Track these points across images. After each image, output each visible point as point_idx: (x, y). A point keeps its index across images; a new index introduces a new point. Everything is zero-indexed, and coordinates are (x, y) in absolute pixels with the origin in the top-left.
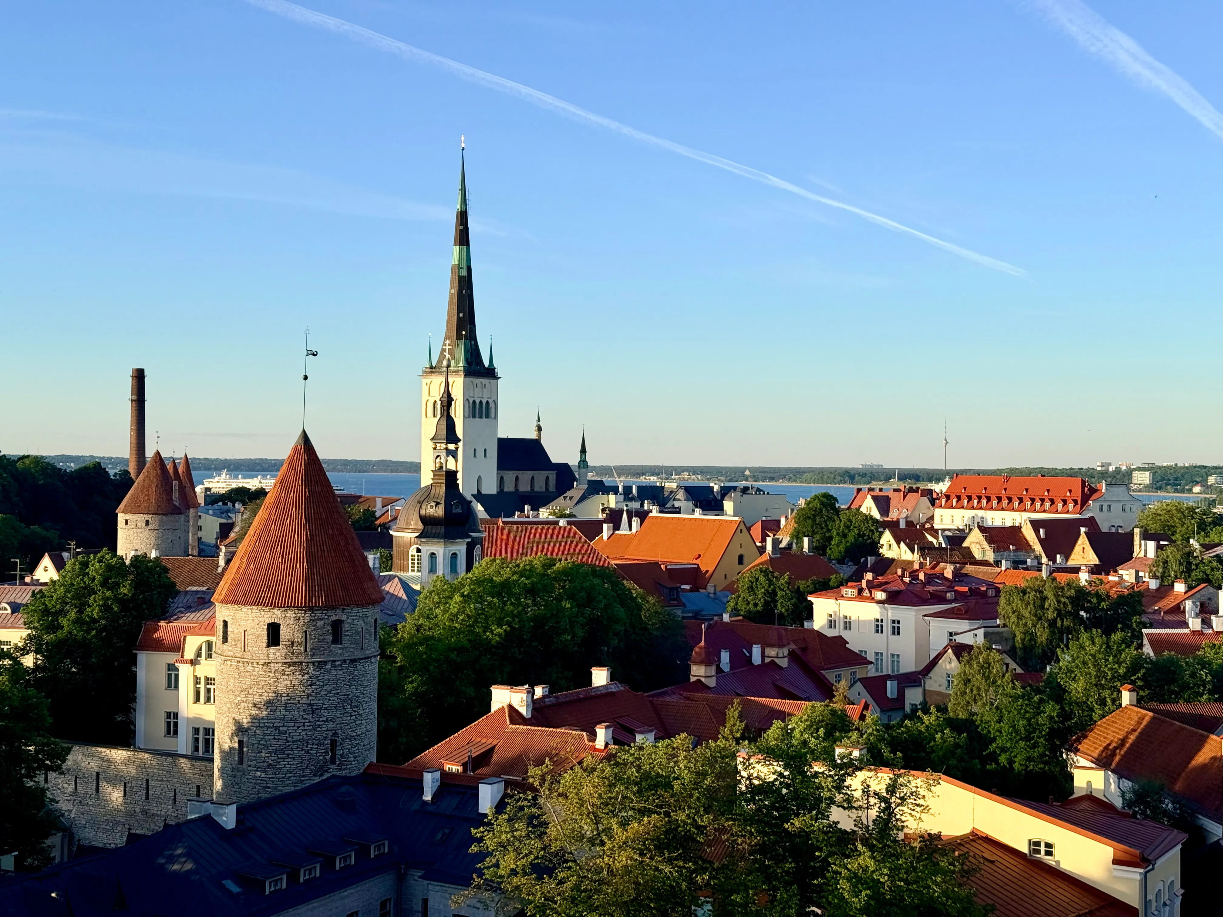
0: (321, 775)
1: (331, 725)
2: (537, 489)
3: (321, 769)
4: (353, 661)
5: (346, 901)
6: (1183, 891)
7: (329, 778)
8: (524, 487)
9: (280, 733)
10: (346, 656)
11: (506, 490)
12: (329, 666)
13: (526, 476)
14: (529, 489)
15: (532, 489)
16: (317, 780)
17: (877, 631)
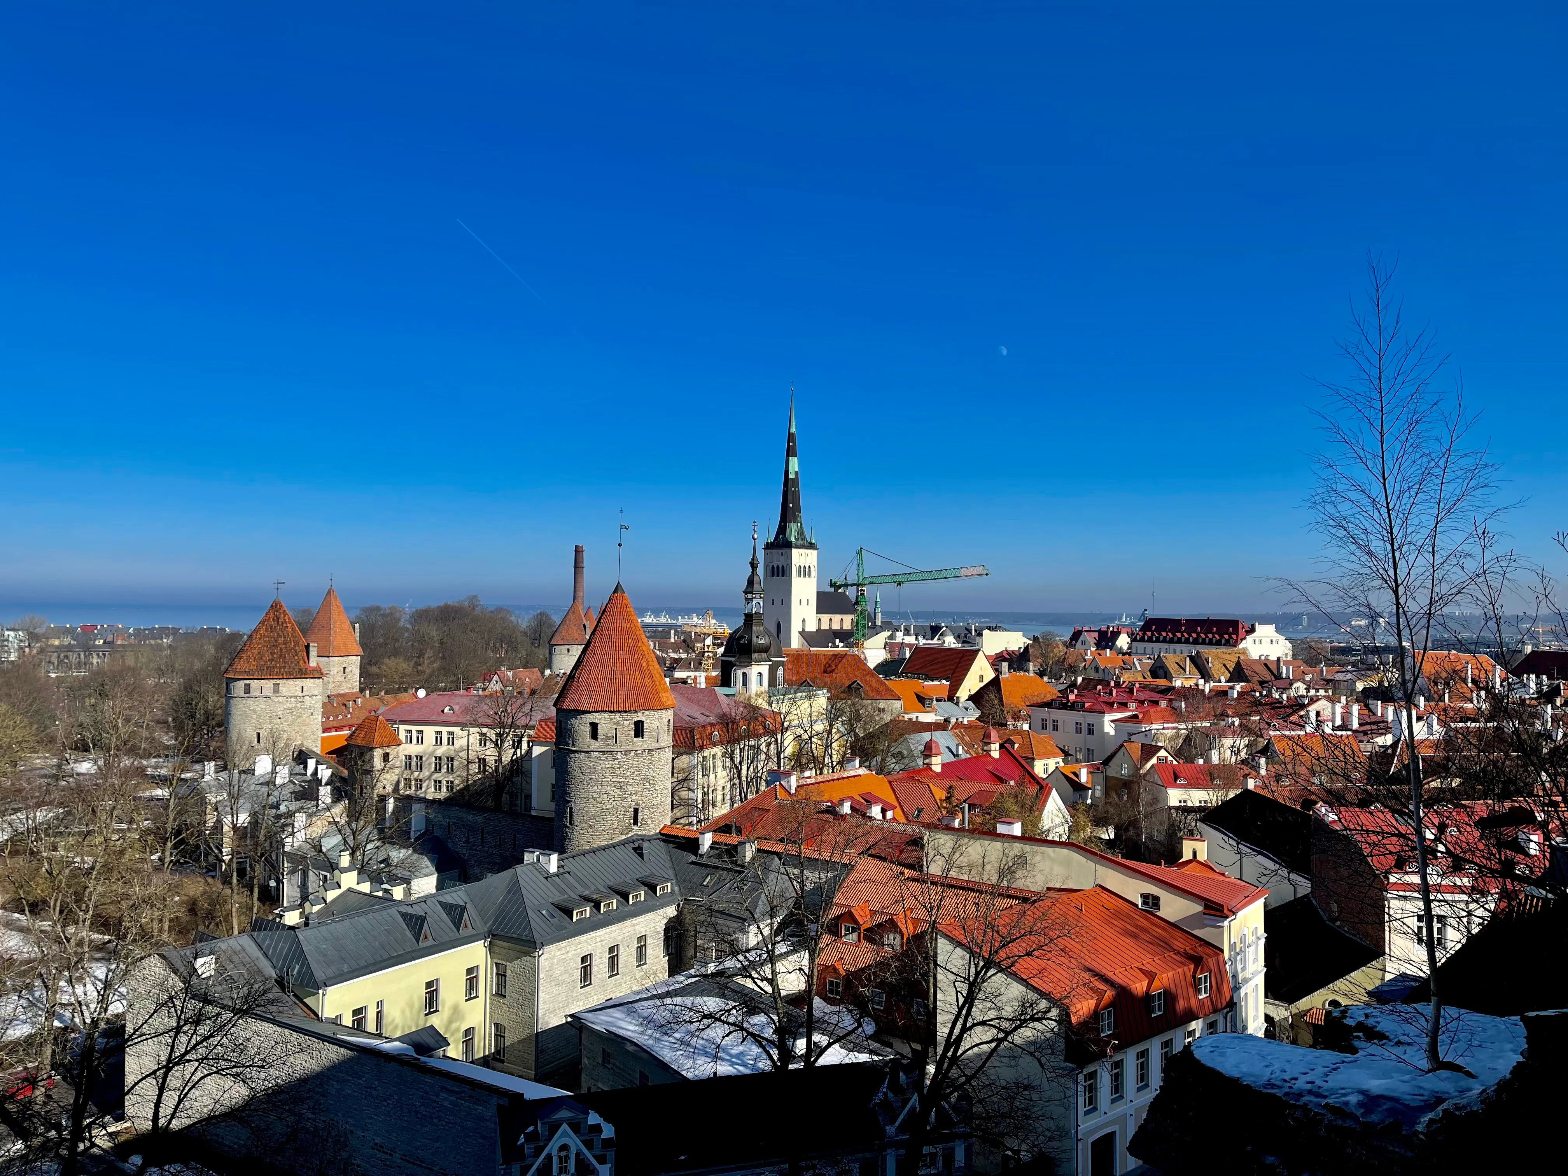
0: (627, 834)
1: (634, 798)
2: (845, 628)
3: (628, 829)
4: (650, 750)
5: (637, 927)
6: (1266, 935)
7: (632, 836)
8: (836, 626)
9: (597, 802)
10: (645, 746)
11: (822, 628)
12: (632, 754)
13: (837, 618)
14: (839, 628)
15: (842, 628)
16: (624, 837)
17: (1077, 732)
